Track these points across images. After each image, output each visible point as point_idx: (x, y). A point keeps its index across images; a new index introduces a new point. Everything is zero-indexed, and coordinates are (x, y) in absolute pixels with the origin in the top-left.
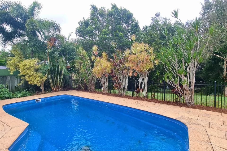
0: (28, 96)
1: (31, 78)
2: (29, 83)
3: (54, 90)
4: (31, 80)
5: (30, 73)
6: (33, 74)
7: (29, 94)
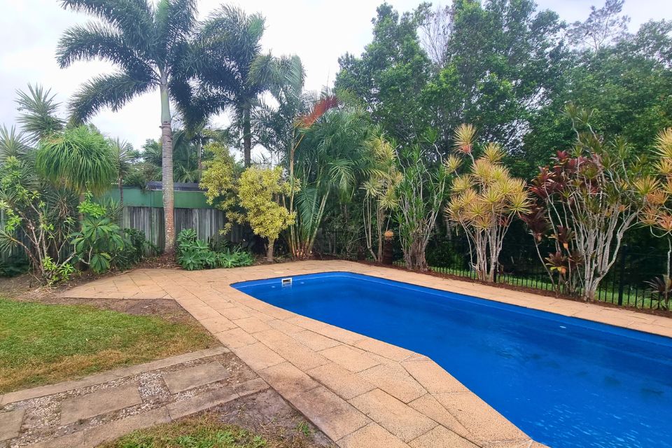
0: (247, 266)
1: (261, 218)
2: (256, 231)
3: (298, 254)
4: (261, 224)
5: (264, 204)
6: (268, 208)
7: (248, 261)
